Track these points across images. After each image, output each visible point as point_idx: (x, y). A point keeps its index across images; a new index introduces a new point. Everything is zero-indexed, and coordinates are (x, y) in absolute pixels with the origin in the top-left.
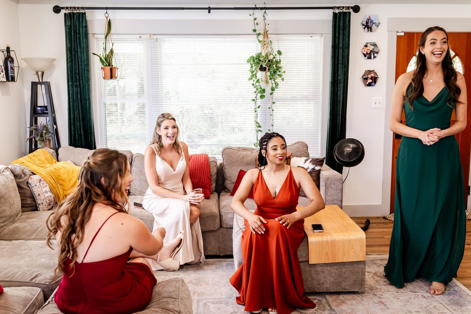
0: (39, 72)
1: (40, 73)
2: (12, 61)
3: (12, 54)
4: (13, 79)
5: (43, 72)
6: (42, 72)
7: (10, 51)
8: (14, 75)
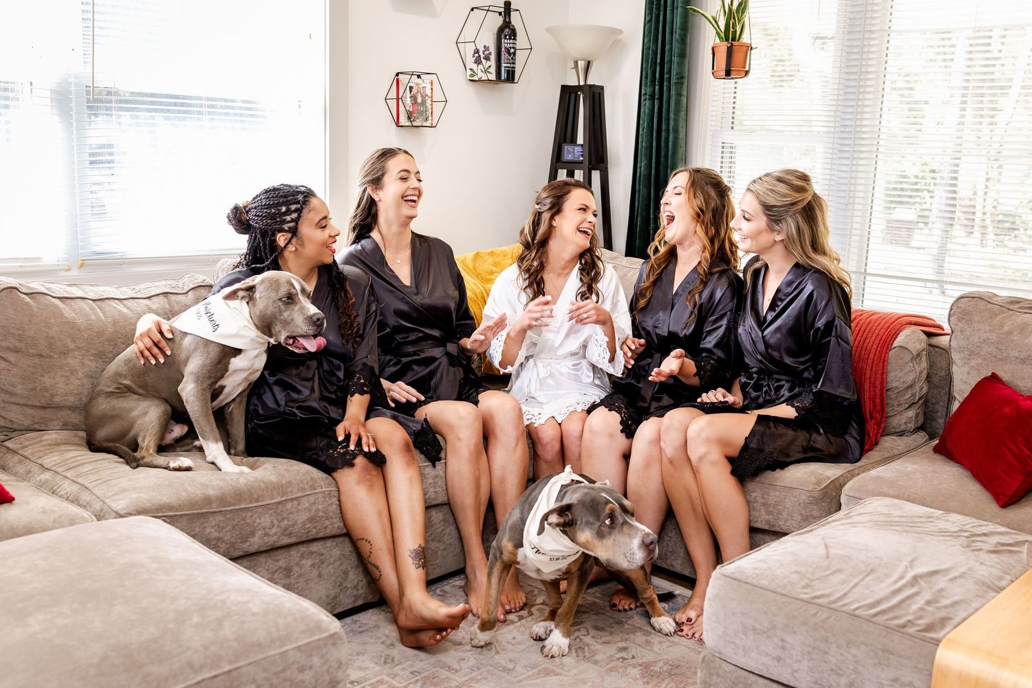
0: (579, 62)
1: (581, 64)
2: (513, 34)
3: (515, 19)
4: (511, 77)
5: (589, 62)
6: (587, 62)
7: (510, 11)
8: (514, 68)
